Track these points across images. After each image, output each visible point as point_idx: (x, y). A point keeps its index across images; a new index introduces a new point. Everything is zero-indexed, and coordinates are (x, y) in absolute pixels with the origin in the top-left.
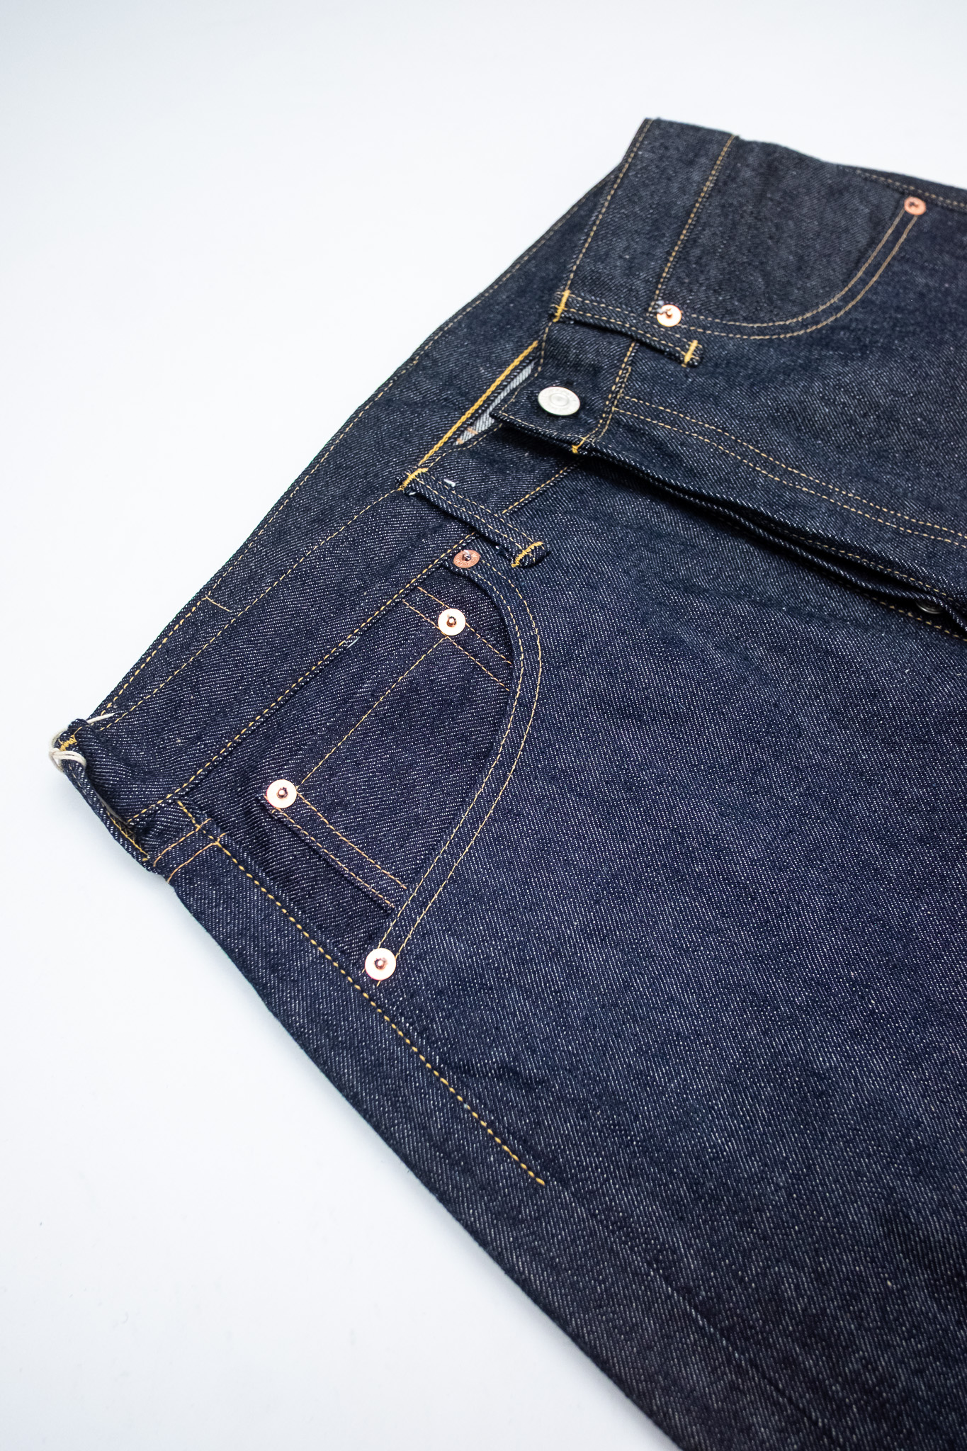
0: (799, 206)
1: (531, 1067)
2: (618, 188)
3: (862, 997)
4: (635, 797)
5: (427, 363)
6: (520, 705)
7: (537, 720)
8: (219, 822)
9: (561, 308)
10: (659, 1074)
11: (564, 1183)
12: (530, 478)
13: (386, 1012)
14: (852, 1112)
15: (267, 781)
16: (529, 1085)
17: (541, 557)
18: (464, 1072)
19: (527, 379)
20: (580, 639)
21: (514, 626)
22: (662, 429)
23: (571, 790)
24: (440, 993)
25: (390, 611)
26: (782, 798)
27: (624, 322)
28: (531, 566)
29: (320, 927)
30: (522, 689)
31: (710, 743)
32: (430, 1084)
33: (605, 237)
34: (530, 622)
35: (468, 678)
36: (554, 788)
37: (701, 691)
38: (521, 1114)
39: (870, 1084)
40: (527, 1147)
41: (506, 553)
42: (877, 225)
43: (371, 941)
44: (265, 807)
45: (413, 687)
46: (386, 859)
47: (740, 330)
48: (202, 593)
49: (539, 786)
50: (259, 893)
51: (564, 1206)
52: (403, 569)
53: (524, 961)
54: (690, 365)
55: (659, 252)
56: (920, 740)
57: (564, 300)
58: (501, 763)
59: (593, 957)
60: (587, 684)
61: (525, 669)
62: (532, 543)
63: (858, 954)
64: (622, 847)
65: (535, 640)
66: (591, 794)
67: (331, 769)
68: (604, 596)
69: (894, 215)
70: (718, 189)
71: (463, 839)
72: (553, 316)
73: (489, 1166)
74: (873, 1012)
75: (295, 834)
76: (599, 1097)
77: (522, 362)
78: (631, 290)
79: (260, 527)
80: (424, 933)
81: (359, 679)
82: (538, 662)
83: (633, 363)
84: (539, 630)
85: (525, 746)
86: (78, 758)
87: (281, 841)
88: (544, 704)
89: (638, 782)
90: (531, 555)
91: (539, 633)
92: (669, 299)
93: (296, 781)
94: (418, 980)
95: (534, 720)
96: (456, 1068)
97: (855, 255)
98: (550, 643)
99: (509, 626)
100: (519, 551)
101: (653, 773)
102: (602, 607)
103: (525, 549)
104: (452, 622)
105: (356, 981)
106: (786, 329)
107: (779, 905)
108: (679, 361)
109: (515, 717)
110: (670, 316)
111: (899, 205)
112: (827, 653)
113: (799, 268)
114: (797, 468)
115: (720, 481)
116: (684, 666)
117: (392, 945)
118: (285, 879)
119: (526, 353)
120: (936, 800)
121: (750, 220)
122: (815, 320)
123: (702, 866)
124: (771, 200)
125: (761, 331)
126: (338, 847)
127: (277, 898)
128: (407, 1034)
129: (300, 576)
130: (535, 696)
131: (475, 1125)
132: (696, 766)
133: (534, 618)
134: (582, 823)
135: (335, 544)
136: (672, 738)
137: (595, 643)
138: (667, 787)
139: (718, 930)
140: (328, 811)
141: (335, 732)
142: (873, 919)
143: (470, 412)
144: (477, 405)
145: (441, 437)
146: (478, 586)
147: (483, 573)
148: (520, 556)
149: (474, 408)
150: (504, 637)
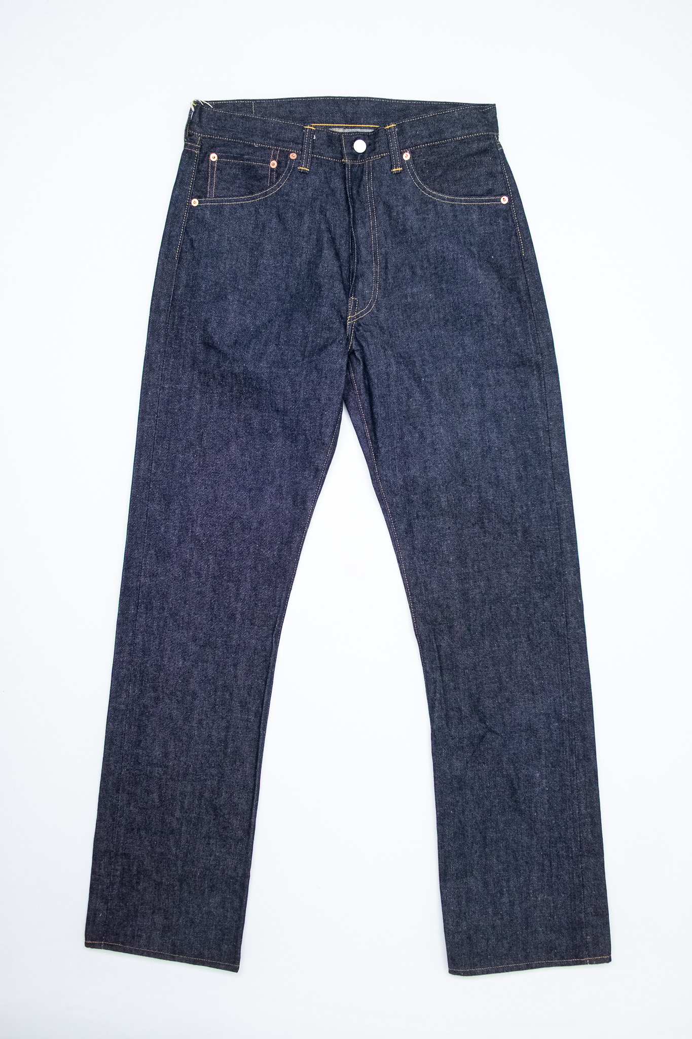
0: (478, 168)
1: (195, 245)
2: (439, 115)
4: (262, 231)
5: (356, 103)
6: (265, 193)
8: (201, 149)
9: (388, 127)
10: (209, 269)
11: (179, 263)
12: (331, 154)
13: (187, 210)
14: (222, 306)
15: (214, 152)
16: (192, 246)
17: (304, 172)
18: (186, 232)
19: (368, 133)
20: (287, 195)
21: (280, 179)
22: (366, 178)
23: (256, 216)
24: (197, 218)
25: (269, 148)
26: (283, 262)
27: (392, 147)
28: (300, 172)
29: (194, 185)
30: (269, 190)
31: (285, 239)
32: (180, 228)
33: (420, 122)
34: (284, 182)
35: (265, 177)
36: (254, 212)
37: (293, 229)
38: (186, 248)
39: (230, 307)
40: (181, 253)
41: (300, 164)
42: (489, 192)
43: (198, 197)
44: (209, 156)
45: (254, 167)
46: (217, 188)
47: (415, 178)
48: (253, 100)
49: (252, 209)
50: (193, 168)
51: (175, 265)
52: (281, 143)
53: (214, 230)
54: (392, 173)
55: (425, 140)
56: (311, 282)
57: (390, 126)
58: (251, 198)
59: (225, 244)
60: (279, 204)
61: (273, 188)
64: (250, 235)
65: (281, 186)
66: (258, 221)
67: (227, 163)
68: (301, 194)
69: (495, 196)
70: (462, 142)
71: (230, 201)
72: (385, 127)
73: (173, 248)
75: (208, 166)
76: (198, 260)
77: (373, 127)
78: (405, 141)
79: (280, 99)
80: (206, 206)
81: (248, 154)
82: (276, 190)
83: (382, 157)
85: (258, 200)
86: (193, 110)
87: (205, 165)
88: (269, 198)
89: (266, 229)
90: (302, 170)
91: (283, 186)
92: (412, 153)
93: (218, 158)
94: (196, 211)
95: (264, 198)
96: (186, 230)
97: (473, 193)
98: (282, 189)
100: (302, 167)
101: (270, 231)
102: (298, 195)
103: (304, 168)
104: (274, 164)
105: (189, 200)
106: (424, 189)
107: (258, 273)
108: (392, 168)
109: (263, 193)
110: (407, 156)
111: (502, 195)
112: (321, 251)
113: (456, 181)
114: (377, 218)
115: (360, 201)
116: (296, 222)
117: (200, 202)
118: (199, 171)
119: (375, 126)
121: (458, 157)
122: (434, 196)
123: (257, 253)
124: (474, 158)
125: (419, 184)
126: (212, 177)
127: (194, 173)
128: (186, 217)
129: (264, 122)
130: (269, 194)
131: (178, 241)
132: (278, 239)
133: (286, 181)
134: (251, 223)
135: (278, 123)
136: (281, 230)
137: (289, 199)
138: (268, 236)
140: (218, 169)
141: (235, 158)
142: (267, 293)
143: (347, 125)
144: (351, 125)
145: (334, 124)
146: (286, 164)
147: (290, 163)
148: (301, 168)
149: (349, 125)
150: (277, 178)
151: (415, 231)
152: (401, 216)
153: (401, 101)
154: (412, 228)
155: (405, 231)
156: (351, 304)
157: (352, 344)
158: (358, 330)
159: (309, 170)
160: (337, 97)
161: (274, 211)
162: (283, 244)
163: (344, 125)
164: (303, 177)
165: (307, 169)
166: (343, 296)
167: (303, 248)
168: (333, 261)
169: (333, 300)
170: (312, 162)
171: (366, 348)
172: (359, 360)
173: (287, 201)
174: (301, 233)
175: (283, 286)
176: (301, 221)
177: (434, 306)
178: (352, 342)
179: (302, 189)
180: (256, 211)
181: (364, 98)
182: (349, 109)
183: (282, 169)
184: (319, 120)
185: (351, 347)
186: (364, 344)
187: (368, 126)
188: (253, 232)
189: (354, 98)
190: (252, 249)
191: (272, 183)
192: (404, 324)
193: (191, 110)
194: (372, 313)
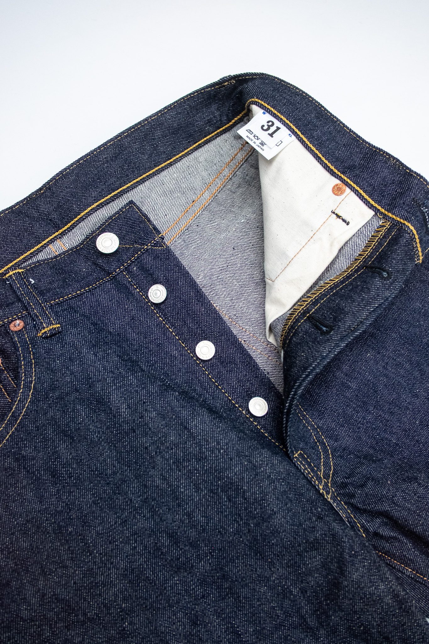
3: (122, 619)
4: (55, 481)
6: (12, 416)
7: (19, 425)
17: (53, 334)
20: (53, 388)
21: (22, 373)
23: (24, 468)
26: (131, 500)
28: (47, 338)
30: (16, 408)
31: (105, 460)
34: (32, 373)
36: (15, 464)
37: (108, 432)
41: (38, 328)
60: (51, 413)
61: (20, 398)
62: (53, 324)
63: (131, 596)
64: (37, 507)
65: (32, 383)
66: (33, 473)
68: (75, 368)
74: (124, 628)
82: (29, 395)
84: (35, 378)
85: (9, 438)
88: (26, 418)
89: (60, 474)
90: (48, 332)
91: (35, 380)
95: (18, 426)
98: (38, 386)
99: (20, 372)
100: (44, 328)
101: (69, 471)
103: (48, 327)
107: (102, 562)
109: (8, 421)
123: (74, 528)
130: (22, 413)
132: (93, 471)
133: (35, 371)
134: (24, 487)
136: (86, 453)
137: (62, 392)
138: (73, 480)
139: (66, 567)
143: (61, 231)
144: (66, 227)
145: (40, 243)
146: (14, 344)
147: (19, 337)
148: (43, 331)
149: (64, 229)
150: (17, 377)
156: (304, 465)
157: (363, 526)
158: (353, 496)
159: (59, 325)
160: (14, 206)
161: (50, 432)
162: (109, 472)
163: (57, 234)
164: (58, 341)
165: (54, 326)
166: (282, 467)
167: (146, 448)
168: (219, 427)
169: (275, 488)
170: (56, 313)
172: (395, 538)
173: (61, 398)
174: (126, 427)
175: (165, 541)
176: (111, 409)
178: (360, 521)
179: (70, 359)
180: (17, 460)
181: (54, 178)
182: (45, 207)
183: (13, 358)
184: (14, 253)
185: (366, 530)
187: (90, 209)
188: (41, 499)
189: (40, 189)
190: (60, 527)
191: (13, 393)
192: (381, 422)
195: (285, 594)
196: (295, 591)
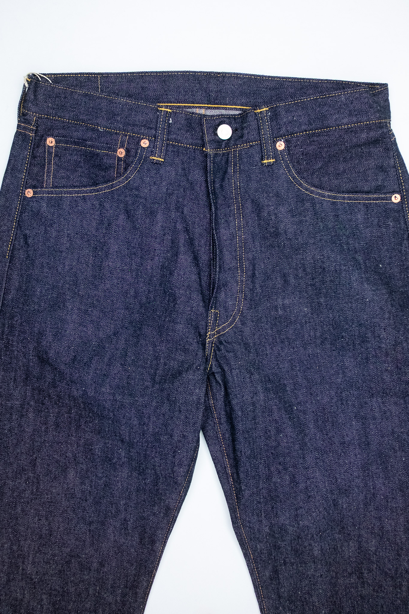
0: (366, 160)
1: (30, 241)
2: (322, 98)
3: (90, 306)
4: (108, 228)
5: (221, 79)
6: (111, 185)
7: (112, 191)
8: (36, 132)
9: (259, 111)
10: (46, 270)
11: (10, 263)
12: (190, 141)
13: (20, 201)
14: (59, 316)
15: (52, 136)
16: (26, 243)
17: (158, 163)
19: (235, 115)
20: (137, 189)
21: (129, 170)
22: (231, 170)
23: (100, 211)
24: (32, 211)
25: (116, 133)
26: (132, 264)
27: (264, 134)
28: (153, 163)
29: (29, 173)
30: (115, 183)
31: (134, 239)
32: (11, 221)
33: (298, 106)
34: (134, 174)
35: (111, 167)
36: (98, 206)
37: (144, 229)
38: (19, 245)
39: (68, 317)
40: (13, 251)
41: (152, 153)
42: (378, 189)
43: (33, 187)
44: (45, 140)
45: (98, 155)
46: (55, 177)
47: (290, 171)
48: (99, 74)
49: (96, 203)
50: (27, 153)
51: (5, 265)
52: (130, 128)
53: (52, 225)
54: (262, 164)
55: (304, 127)
56: (165, 291)
57: (262, 110)
58: (95, 190)
59: (65, 240)
60: (128, 199)
61: (120, 181)
62: (161, 158)
63: (100, 301)
64: (94, 232)
65: (130, 178)
66: (102, 216)
67: (66, 149)
68: (154, 188)
69: (385, 193)
70: (347, 131)
71: (70, 193)
72: (255, 110)
73: (3, 245)
74: (88, 310)
75: (45, 151)
76: (32, 259)
77: (240, 109)
78: (280, 128)
79: (130, 73)
80: (42, 198)
81: (91, 139)
82: (125, 183)
83: (251, 146)
84: (133, 177)
85: (103, 193)
87: (40, 150)
88: (116, 191)
89: (112, 226)
90: (155, 161)
91: (132, 178)
92: (287, 142)
93: (56, 142)
94: (31, 204)
95: (111, 191)
96: (19, 225)
97: (359, 189)
98: (131, 182)
99: (128, 169)
100: (155, 157)
101: (117, 229)
102: (150, 190)
103: (157, 158)
104: (121, 153)
105: (22, 190)
106: (301, 185)
108: (262, 160)
109: (108, 186)
110: (281, 145)
111: (394, 192)
112: (177, 256)
113: (338, 174)
114: (243, 217)
115: (224, 196)
116: (148, 221)
117: (35, 193)
118: (34, 157)
119: (242, 107)
120: (152, 302)
121: (343, 148)
122: (312, 192)
123: (101, 254)
124: (362, 149)
125: (294, 178)
126: (49, 163)
127: (29, 158)
128: (19, 209)
129: (111, 102)
130: (116, 187)
131: (10, 236)
132: (126, 238)
133: (136, 174)
134: (95, 219)
135: (127, 104)
136: (130, 228)
137: (139, 194)
138: (115, 234)
140: (56, 155)
141: (75, 143)
142: (112, 301)
143: (209, 105)
144: (214, 106)
145: (194, 104)
146: (136, 153)
147: (141, 151)
148: (154, 158)
149: (212, 106)
150: (126, 169)
151: (290, 236)
152: (273, 218)
153: (274, 77)
154: (285, 232)
155: (277, 234)
156: (211, 318)
157: (211, 365)
158: (219, 350)
159: (163, 160)
160: (198, 72)
161: (122, 205)
162: (132, 245)
163: (206, 105)
164: (156, 169)
165: (160, 159)
166: (201, 309)
167: (155, 250)
168: (191, 268)
169: (190, 314)
170: (167, 151)
171: (228, 373)
172: (220, 384)
173: (137, 196)
174: (154, 233)
175: (132, 292)
176: (154, 221)
177: (310, 322)
178: (212, 362)
179: (155, 183)
180: (100, 205)
181: (231, 73)
182: (212, 87)
183: (131, 159)
184: (176, 99)
185: (211, 368)
186: (226, 368)
187: (234, 107)
188: (97, 230)
189: (219, 73)
190: (96, 248)
191: (120, 175)
193: (24, 85)
194: (236, 327)
195: (157, 358)
196: (162, 361)
